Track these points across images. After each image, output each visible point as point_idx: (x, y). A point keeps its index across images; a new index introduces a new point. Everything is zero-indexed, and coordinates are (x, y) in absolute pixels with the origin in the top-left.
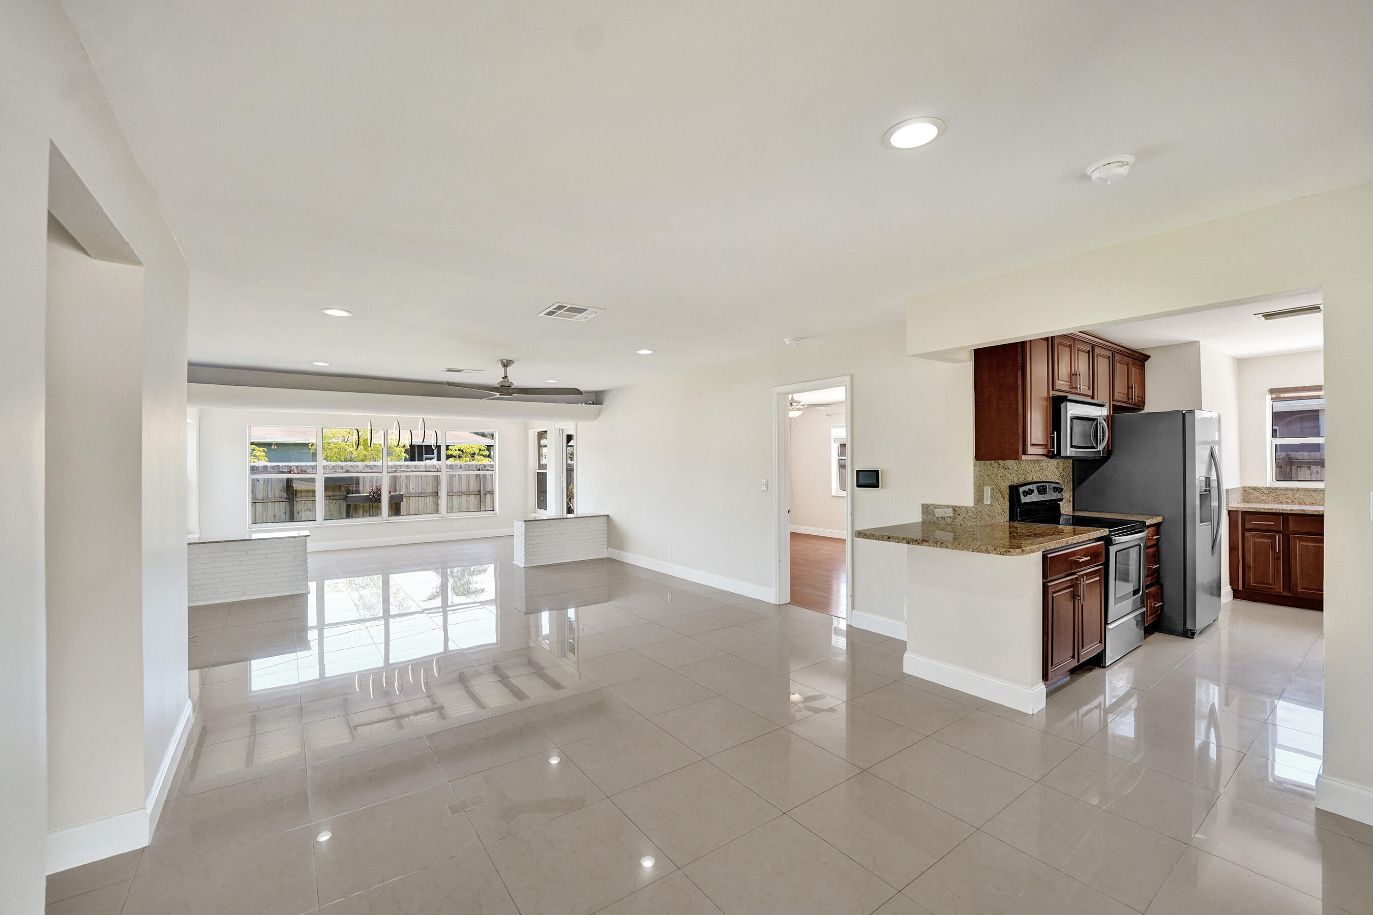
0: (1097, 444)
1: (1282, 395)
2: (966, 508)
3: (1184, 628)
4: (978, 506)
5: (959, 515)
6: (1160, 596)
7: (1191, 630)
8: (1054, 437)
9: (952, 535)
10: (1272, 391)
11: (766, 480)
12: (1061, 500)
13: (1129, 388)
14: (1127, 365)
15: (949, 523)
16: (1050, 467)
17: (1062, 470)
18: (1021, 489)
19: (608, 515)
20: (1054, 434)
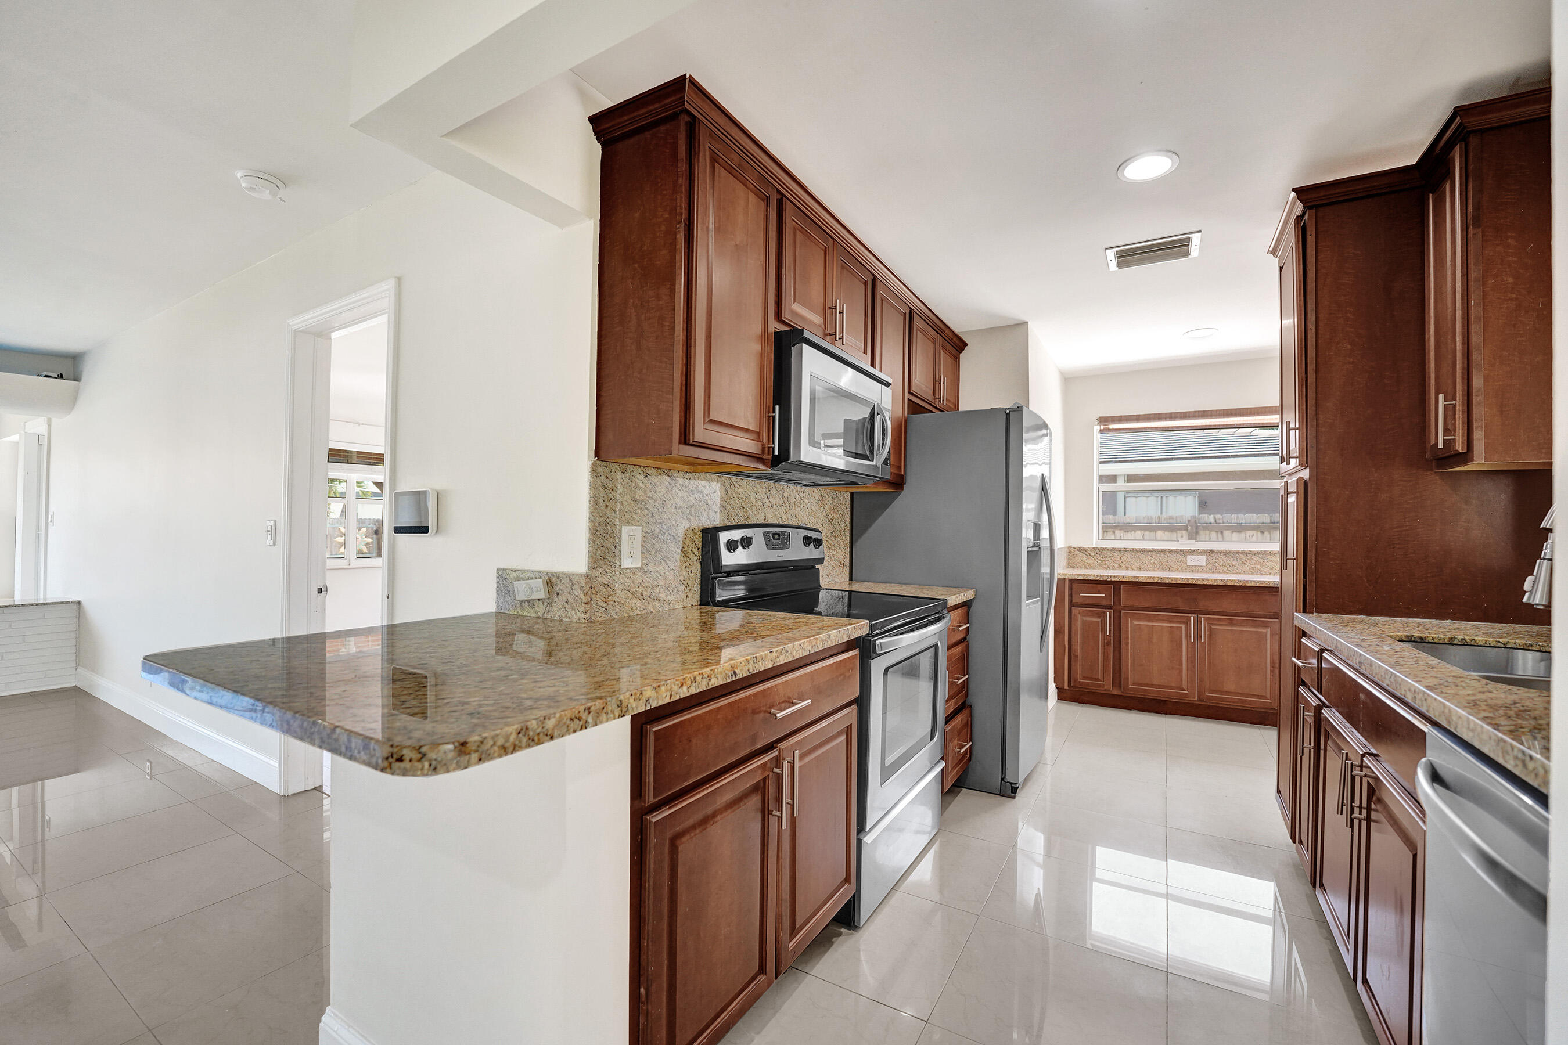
0: (872, 452)
1: (1111, 426)
2: (570, 576)
3: (1002, 779)
4: (597, 573)
5: (558, 594)
6: (968, 731)
7: (1011, 783)
8: (774, 417)
9: (542, 643)
10: (1102, 420)
11: (272, 523)
12: (821, 561)
13: (936, 381)
14: (935, 342)
15: (540, 615)
16: (805, 500)
17: (830, 509)
18: (724, 537)
19: (79, 603)
20: (774, 412)
